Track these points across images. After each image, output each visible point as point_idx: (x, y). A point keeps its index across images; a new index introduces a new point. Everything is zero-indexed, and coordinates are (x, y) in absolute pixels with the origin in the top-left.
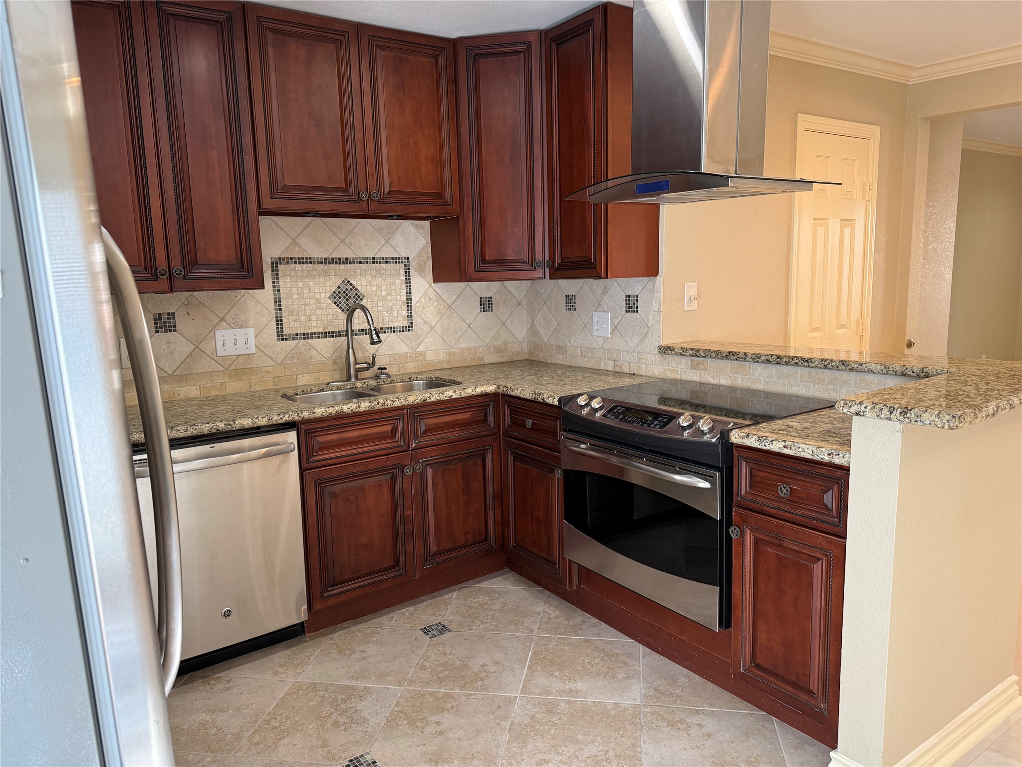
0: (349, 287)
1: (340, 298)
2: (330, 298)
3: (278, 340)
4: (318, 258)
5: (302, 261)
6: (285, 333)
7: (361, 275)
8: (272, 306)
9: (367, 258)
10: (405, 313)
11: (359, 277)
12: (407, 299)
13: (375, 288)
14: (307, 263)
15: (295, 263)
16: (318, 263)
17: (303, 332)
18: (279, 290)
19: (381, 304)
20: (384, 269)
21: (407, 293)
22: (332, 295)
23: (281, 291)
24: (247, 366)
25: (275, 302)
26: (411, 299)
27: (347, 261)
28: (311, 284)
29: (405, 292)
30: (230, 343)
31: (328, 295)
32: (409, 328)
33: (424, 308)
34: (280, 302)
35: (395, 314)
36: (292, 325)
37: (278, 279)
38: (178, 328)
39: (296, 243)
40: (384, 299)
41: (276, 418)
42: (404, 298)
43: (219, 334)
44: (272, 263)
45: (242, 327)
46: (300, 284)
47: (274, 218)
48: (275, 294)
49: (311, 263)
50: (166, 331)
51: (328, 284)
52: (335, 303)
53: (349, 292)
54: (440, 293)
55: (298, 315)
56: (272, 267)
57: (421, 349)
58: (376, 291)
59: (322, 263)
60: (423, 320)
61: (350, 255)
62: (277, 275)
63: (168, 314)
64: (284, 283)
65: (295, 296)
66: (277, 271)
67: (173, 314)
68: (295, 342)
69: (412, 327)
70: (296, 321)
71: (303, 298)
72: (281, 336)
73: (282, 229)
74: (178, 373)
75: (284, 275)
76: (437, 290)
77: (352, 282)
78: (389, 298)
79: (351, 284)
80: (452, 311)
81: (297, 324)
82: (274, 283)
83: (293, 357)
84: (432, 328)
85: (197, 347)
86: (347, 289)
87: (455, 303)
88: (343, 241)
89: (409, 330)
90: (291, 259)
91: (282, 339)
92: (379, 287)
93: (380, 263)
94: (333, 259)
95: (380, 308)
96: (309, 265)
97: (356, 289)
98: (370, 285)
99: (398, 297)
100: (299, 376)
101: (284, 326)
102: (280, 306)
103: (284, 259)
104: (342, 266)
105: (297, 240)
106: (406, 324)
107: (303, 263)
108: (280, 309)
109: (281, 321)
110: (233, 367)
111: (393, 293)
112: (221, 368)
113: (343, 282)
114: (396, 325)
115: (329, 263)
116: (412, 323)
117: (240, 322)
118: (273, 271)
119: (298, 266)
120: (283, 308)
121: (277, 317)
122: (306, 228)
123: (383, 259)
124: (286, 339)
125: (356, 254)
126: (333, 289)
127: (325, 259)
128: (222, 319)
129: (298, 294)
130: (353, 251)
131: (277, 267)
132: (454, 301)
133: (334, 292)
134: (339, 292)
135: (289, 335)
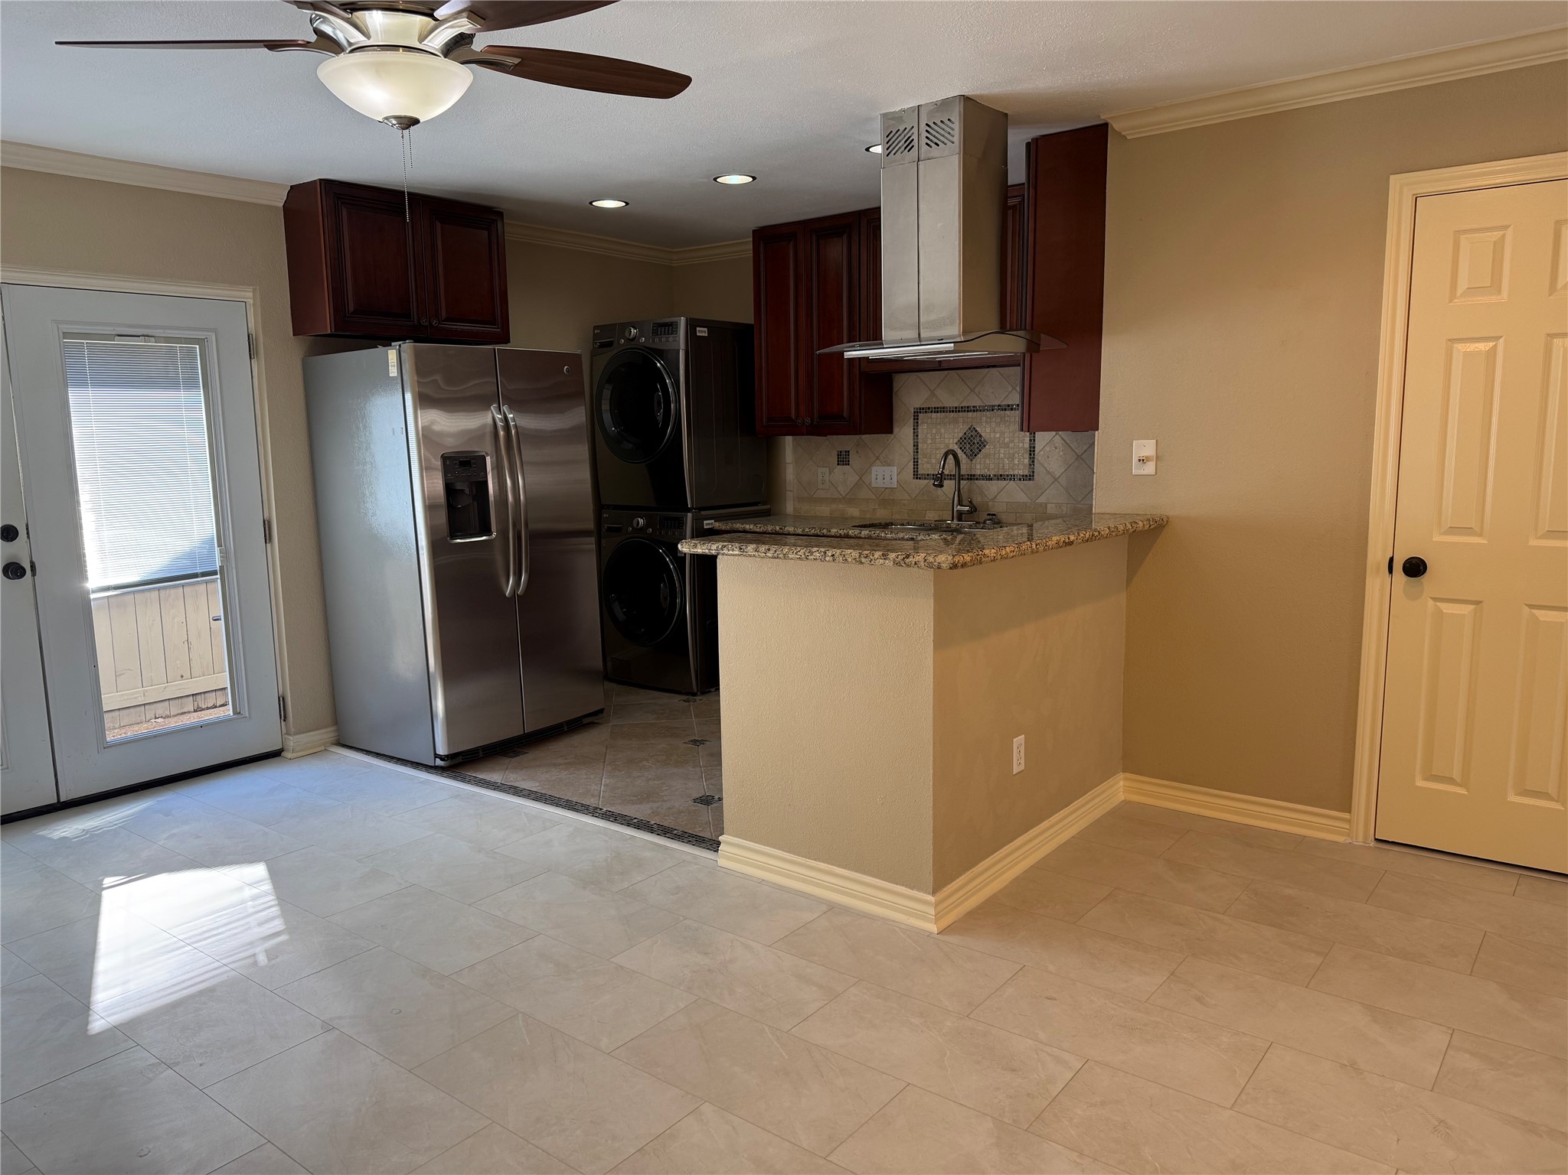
0: (974, 434)
1: (965, 443)
2: (956, 443)
3: (914, 478)
4: (950, 408)
5: (937, 410)
6: (919, 472)
7: (986, 422)
8: (911, 449)
9: (993, 406)
10: (1026, 461)
11: (984, 424)
12: (1030, 447)
13: (998, 435)
14: (941, 412)
15: (932, 412)
16: (950, 412)
17: (933, 473)
18: (917, 436)
19: (1002, 451)
20: (1009, 416)
21: (1030, 440)
22: (959, 441)
23: (919, 437)
24: (891, 498)
25: (914, 446)
26: (1034, 447)
27: (975, 409)
28: (943, 431)
29: (1028, 439)
30: (880, 477)
31: (956, 441)
32: (1030, 477)
33: (1048, 457)
34: (917, 446)
35: (1016, 462)
36: (925, 466)
37: (917, 426)
38: (850, 463)
39: (934, 394)
40: (1007, 446)
41: (807, 530)
42: (1027, 446)
43: (874, 469)
44: (914, 412)
45: (889, 465)
46: (934, 431)
47: (918, 374)
48: (914, 439)
49: (944, 412)
50: (843, 464)
51: (956, 431)
52: (961, 448)
53: (974, 439)
54: (1069, 442)
55: (930, 458)
56: (914, 416)
57: (1042, 500)
58: (999, 438)
59: (953, 411)
60: (1046, 470)
61: (977, 403)
62: (917, 422)
63: (846, 452)
64: (923, 429)
65: (929, 441)
66: (917, 419)
67: (849, 452)
68: (927, 481)
69: (1033, 476)
70: (928, 463)
71: (935, 443)
72: (916, 476)
73: (925, 384)
74: (848, 497)
75: (923, 423)
76: (1065, 438)
77: (977, 429)
78: (1011, 445)
79: (976, 431)
80: (1082, 461)
81: (929, 466)
82: (914, 429)
83: (923, 494)
84: (1056, 480)
85: (860, 478)
86: (972, 436)
87: (1086, 453)
88: (972, 390)
89: (1030, 479)
90: (929, 408)
91: (917, 478)
92: (1002, 433)
93: (1005, 410)
94: (962, 407)
95: (1002, 455)
96: (943, 414)
97: (981, 436)
98: (994, 432)
99: (1021, 445)
100: (927, 512)
101: (919, 466)
102: (917, 449)
103: (923, 409)
104: (970, 414)
105: (935, 392)
106: (1026, 473)
107: (938, 412)
108: (917, 452)
109: (917, 462)
110: (881, 497)
111: (1016, 441)
112: (874, 498)
113: (970, 429)
114: (1016, 472)
115: (959, 411)
116: (1033, 472)
117: (889, 461)
118: (914, 419)
119: (934, 415)
120: (919, 450)
121: (914, 459)
122: (942, 381)
123: (1008, 406)
124: (920, 478)
125: (983, 402)
126: (961, 435)
127: (956, 408)
128: (878, 458)
129: (932, 439)
130: (981, 399)
131: (918, 416)
132: (1085, 451)
133: (961, 438)
134: (965, 439)
135: (922, 475)
